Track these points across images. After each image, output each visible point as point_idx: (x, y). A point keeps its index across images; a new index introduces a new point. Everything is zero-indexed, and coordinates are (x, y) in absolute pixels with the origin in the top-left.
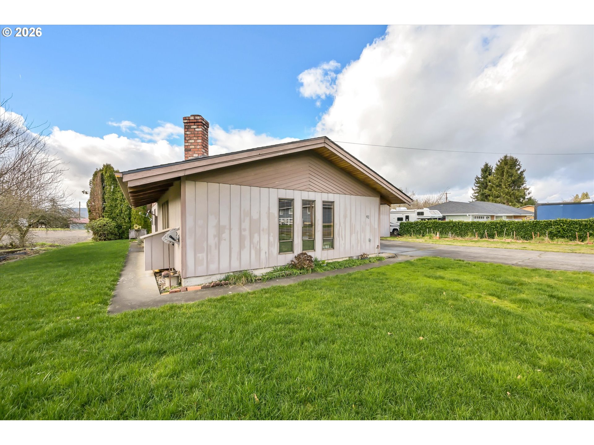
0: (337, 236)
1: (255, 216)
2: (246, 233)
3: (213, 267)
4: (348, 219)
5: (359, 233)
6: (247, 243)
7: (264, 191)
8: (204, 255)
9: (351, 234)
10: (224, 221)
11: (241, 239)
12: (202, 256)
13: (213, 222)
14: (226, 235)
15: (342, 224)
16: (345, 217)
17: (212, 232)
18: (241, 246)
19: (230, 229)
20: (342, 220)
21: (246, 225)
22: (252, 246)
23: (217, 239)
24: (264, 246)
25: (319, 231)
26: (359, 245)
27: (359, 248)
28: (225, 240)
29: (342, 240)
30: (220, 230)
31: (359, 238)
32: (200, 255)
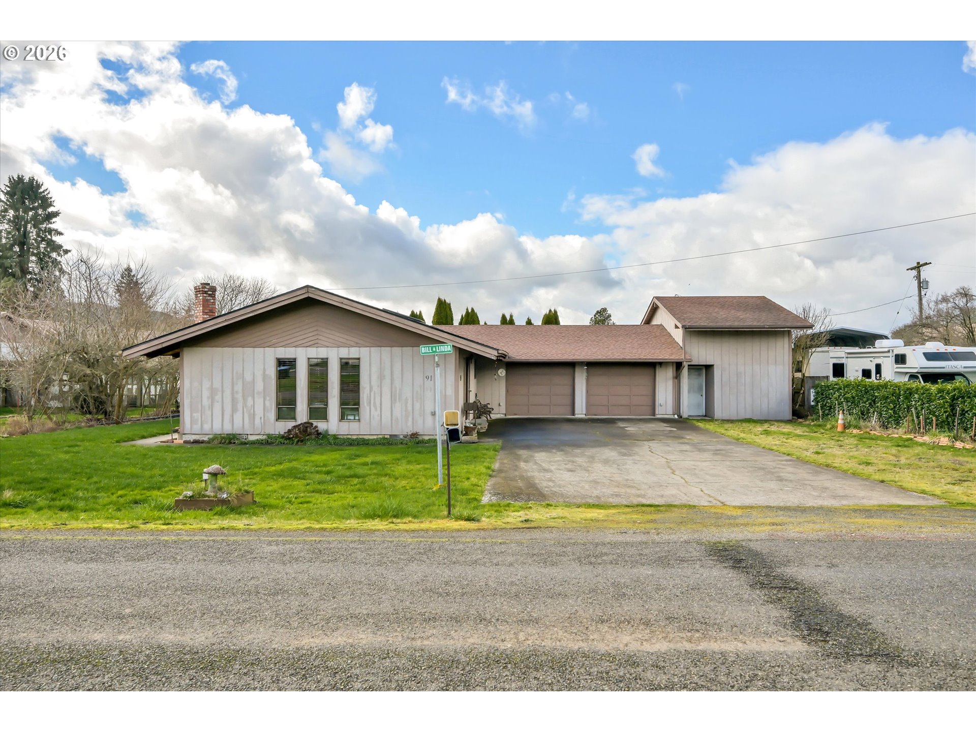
0: (366, 404)
1: (248, 377)
2: (239, 397)
3: (207, 427)
4: (387, 381)
5: (410, 402)
6: (240, 406)
7: (259, 351)
8: (199, 414)
9: (393, 401)
10: (217, 384)
11: (234, 401)
12: (197, 415)
13: (206, 384)
14: (218, 397)
15: (376, 389)
16: (381, 378)
17: (206, 394)
18: (234, 410)
19: (223, 392)
20: (375, 382)
21: (239, 387)
22: (245, 409)
23: (210, 400)
24: (259, 412)
25: (334, 397)
26: (410, 419)
27: (410, 423)
28: (218, 402)
29: (376, 410)
30: (213, 391)
31: (410, 408)
32: (195, 415)
